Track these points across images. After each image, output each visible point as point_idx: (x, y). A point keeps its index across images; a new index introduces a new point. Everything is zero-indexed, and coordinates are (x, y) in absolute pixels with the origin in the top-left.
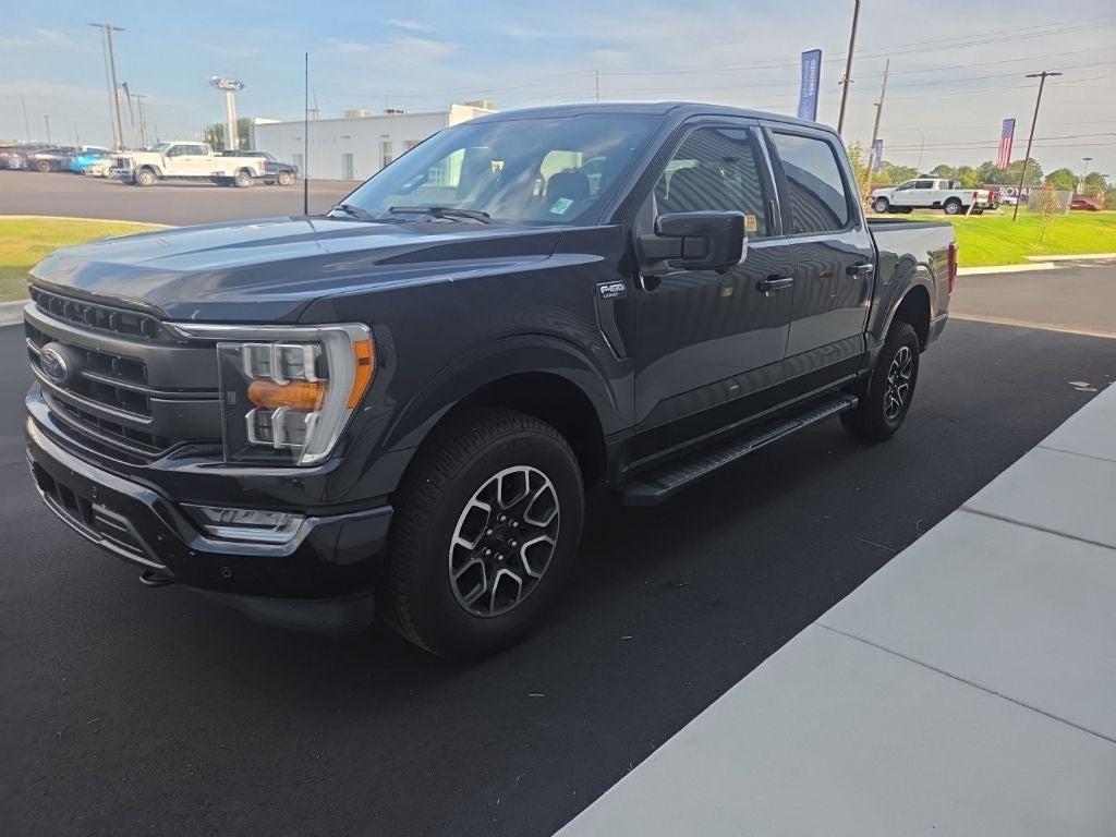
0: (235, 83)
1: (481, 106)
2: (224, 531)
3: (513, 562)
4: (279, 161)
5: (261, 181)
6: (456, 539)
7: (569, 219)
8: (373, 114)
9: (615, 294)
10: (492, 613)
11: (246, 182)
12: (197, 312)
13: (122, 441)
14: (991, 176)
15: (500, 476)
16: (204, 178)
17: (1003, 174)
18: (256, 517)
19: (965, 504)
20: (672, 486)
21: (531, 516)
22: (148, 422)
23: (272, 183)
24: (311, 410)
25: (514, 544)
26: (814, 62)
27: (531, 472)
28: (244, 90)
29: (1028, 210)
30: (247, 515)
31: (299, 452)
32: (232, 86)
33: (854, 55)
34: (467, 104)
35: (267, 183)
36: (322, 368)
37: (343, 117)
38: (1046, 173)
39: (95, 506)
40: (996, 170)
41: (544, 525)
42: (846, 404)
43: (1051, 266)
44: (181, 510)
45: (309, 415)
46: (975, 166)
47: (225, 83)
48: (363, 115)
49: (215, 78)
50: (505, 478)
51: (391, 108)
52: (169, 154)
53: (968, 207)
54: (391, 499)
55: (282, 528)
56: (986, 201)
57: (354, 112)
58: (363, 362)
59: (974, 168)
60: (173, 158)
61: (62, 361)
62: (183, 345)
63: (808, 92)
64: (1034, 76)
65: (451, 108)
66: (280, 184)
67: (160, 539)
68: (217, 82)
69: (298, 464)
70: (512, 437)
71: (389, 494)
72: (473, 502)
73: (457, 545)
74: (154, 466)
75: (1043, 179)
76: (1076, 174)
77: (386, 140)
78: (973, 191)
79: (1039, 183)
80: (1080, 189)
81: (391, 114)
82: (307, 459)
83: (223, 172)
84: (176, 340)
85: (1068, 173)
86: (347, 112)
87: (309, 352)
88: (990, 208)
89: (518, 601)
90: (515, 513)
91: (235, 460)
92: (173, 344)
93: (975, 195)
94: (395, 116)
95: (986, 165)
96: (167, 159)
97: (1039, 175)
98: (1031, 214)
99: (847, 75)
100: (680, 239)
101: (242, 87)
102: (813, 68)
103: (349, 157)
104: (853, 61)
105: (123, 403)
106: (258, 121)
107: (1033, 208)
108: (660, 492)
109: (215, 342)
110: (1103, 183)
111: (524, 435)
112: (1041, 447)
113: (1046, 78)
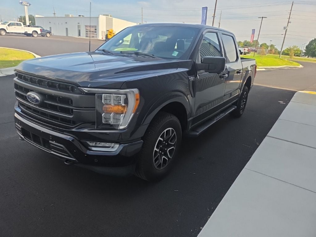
0: (28, 3)
1: (108, 16)
2: (94, 149)
3: (166, 154)
4: (45, 29)
5: (40, 35)
6: (155, 149)
7: (179, 57)
8: (74, 16)
9: (193, 80)
10: (161, 169)
11: (36, 36)
12: (90, 85)
13: (59, 122)
14: (246, 44)
15: (165, 131)
16: (23, 33)
17: (249, 44)
18: (102, 144)
19: (268, 135)
20: (200, 132)
21: (170, 141)
22: (72, 117)
23: (44, 36)
24: (122, 113)
25: (166, 149)
26: (205, 11)
27: (172, 129)
28: (31, 6)
29: (257, 54)
30: (99, 144)
31: (118, 125)
32: (27, 4)
33: (216, 8)
34: (104, 15)
35: (42, 36)
36: (126, 101)
37: (64, 16)
38: (260, 44)
39: (50, 142)
40: (248, 43)
41: (173, 144)
42: (234, 108)
43: (264, 69)
44: (81, 143)
45: (122, 115)
46: (243, 41)
47: (24, 3)
48: (71, 16)
49: (21, 1)
50: (166, 131)
51: (80, 15)
52: (9, 25)
53: (242, 53)
54: (142, 138)
55: (113, 147)
56: (247, 51)
57: (68, 15)
58: (137, 100)
59: (242, 42)
60: (10, 27)
61: (38, 98)
62: (83, 94)
63: (204, 18)
64: (260, 18)
65: (99, 16)
66: (47, 37)
67: (75, 151)
68: (22, 3)
69: (118, 129)
70: (169, 120)
71: (142, 137)
72: (160, 138)
73: (155, 150)
74: (73, 130)
75: (259, 46)
76: (268, 44)
77: (79, 24)
78: (244, 48)
79: (258, 46)
80: (269, 48)
81: (80, 17)
82: (121, 127)
83: (27, 32)
84: (82, 92)
85: (265, 44)
86: (66, 15)
87: (123, 97)
88: (248, 53)
89: (167, 165)
90: (166, 141)
91: (99, 128)
92: (81, 94)
93: (245, 50)
94: (81, 17)
95: (245, 41)
96: (8, 27)
97: (258, 44)
98: (258, 55)
99: (214, 15)
100: (208, 64)
101: (30, 5)
102: (205, 12)
103: (67, 29)
104: (216, 10)
105: (60, 111)
106: (36, 16)
107: (259, 53)
108: (198, 134)
109: (95, 94)
110: (274, 47)
111: (171, 119)
112: (279, 119)
113: (263, 18)
